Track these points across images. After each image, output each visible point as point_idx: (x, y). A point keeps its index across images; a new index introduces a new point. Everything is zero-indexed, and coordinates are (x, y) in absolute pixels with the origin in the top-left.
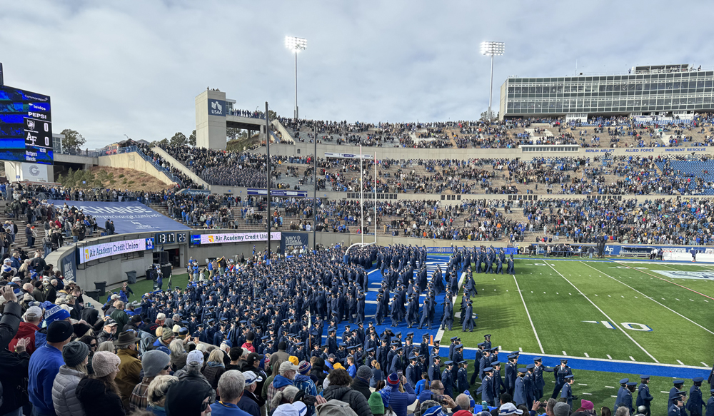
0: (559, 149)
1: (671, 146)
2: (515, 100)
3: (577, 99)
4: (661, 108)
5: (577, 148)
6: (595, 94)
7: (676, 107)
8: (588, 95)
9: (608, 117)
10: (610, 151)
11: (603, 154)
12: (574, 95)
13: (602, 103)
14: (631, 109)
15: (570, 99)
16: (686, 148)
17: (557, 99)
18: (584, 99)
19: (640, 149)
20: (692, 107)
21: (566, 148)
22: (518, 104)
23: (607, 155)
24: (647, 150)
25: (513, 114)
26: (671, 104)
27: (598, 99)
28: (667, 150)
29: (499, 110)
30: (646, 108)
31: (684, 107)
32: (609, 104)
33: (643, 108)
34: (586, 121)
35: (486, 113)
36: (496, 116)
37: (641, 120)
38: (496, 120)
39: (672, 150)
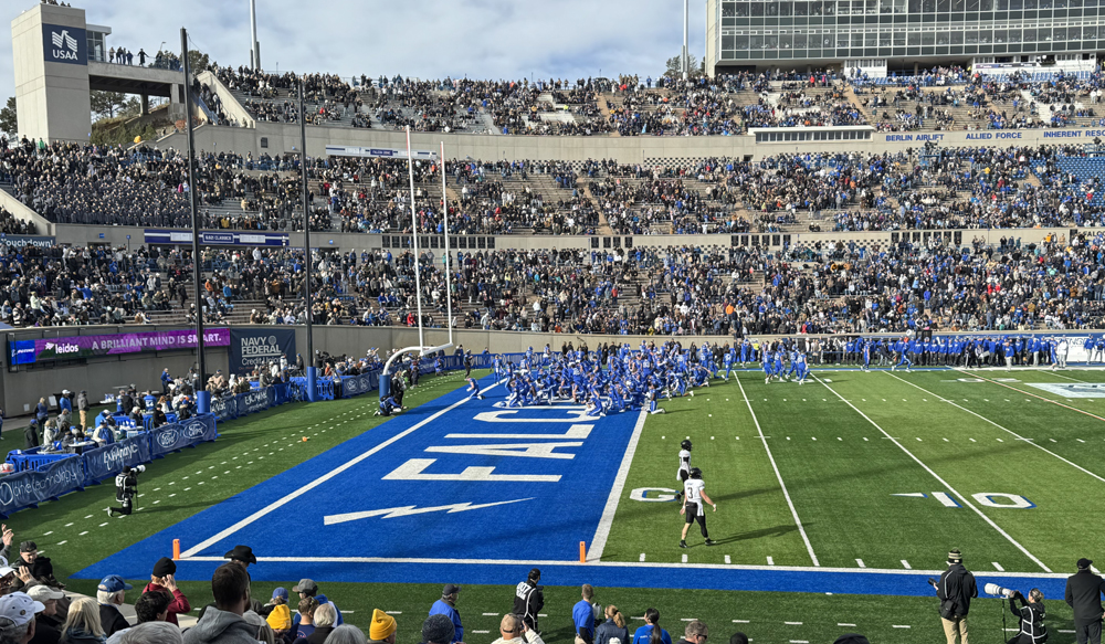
0: (832, 135)
1: (1054, 125)
2: (737, 31)
3: (864, 29)
4: (1031, 47)
5: (868, 134)
6: (900, 19)
7: (1061, 46)
8: (886, 20)
9: (928, 67)
10: (935, 137)
11: (921, 144)
12: (858, 20)
13: (914, 39)
14: (973, 49)
15: (850, 29)
16: (1084, 130)
17: (824, 30)
18: (878, 29)
19: (994, 132)
20: (1092, 45)
21: (846, 134)
22: (743, 40)
23: (929, 147)
24: (1008, 135)
25: (735, 60)
26: (1050, 40)
27: (908, 29)
28: (1046, 134)
29: (710, 55)
30: (1002, 48)
31: (1076, 46)
32: (928, 39)
33: (998, 49)
34: (884, 75)
35: (677, 61)
36: (699, 67)
37: (999, 73)
38: (699, 74)
39: (1057, 134)
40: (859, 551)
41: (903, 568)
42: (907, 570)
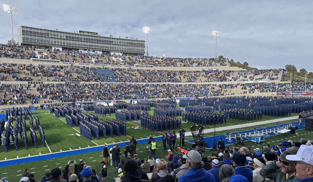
0: (51, 61)
1: (95, 63)
2: (26, 37)
3: (56, 40)
4: (90, 48)
5: (59, 62)
6: (64, 39)
7: (96, 49)
8: (61, 39)
9: (70, 49)
10: (73, 63)
11: (70, 65)
12: (55, 38)
13: (67, 44)
14: (79, 47)
15: (53, 40)
16: (101, 65)
17: (47, 39)
18: (59, 40)
19: (84, 64)
20: (101, 49)
21: (54, 61)
22: (27, 39)
23: (72, 65)
24: (87, 64)
25: (26, 43)
26: (93, 47)
27: (66, 41)
28: (94, 65)
29: (19, 40)
30: (85, 48)
31: (98, 49)
32: (70, 44)
33: (84, 47)
34: (61, 50)
35: (11, 41)
36: (17, 43)
37: (84, 52)
38: (17, 45)
39: (96, 65)
40: (61, 148)
41: (70, 150)
42: (71, 150)
